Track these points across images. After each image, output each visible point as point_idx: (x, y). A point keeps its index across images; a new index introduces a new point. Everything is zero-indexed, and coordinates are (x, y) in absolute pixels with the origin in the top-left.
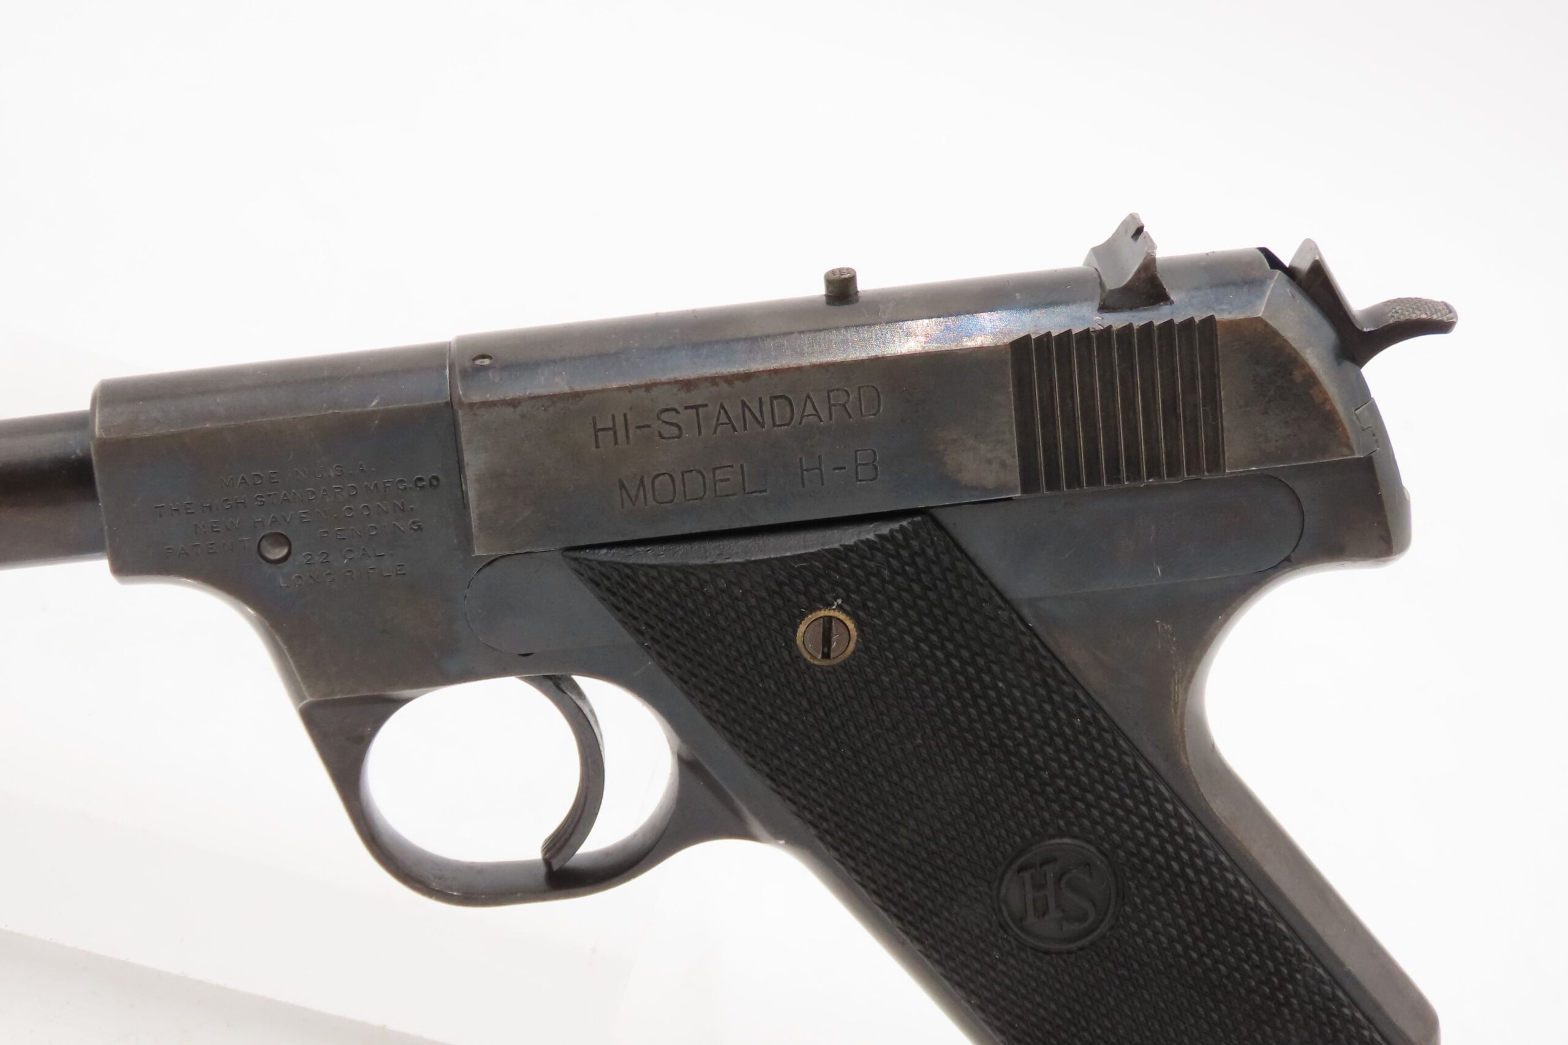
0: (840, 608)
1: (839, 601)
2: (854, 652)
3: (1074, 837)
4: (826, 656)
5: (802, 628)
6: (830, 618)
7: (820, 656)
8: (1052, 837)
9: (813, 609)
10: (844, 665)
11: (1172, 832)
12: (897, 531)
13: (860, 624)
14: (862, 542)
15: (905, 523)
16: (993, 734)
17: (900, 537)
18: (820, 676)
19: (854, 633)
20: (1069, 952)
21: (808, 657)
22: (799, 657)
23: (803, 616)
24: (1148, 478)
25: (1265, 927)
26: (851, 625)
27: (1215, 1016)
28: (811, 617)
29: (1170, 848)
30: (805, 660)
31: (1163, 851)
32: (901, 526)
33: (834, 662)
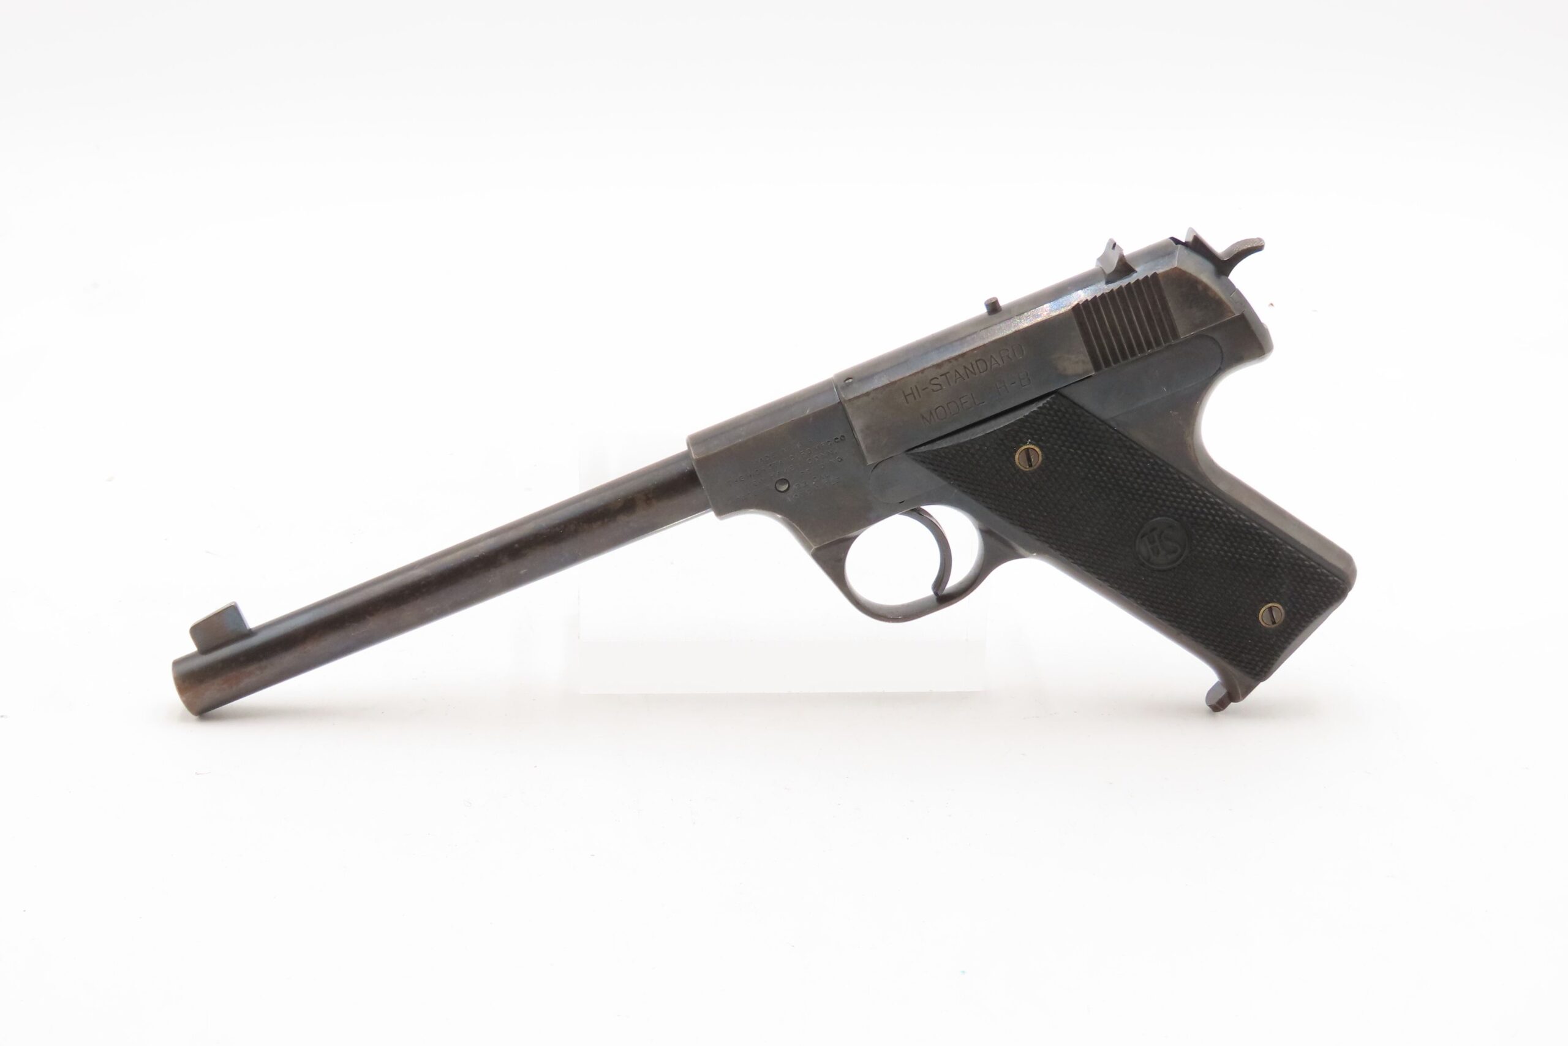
0: (1030, 443)
1: (1030, 440)
2: (1042, 461)
3: (1161, 516)
4: (1031, 466)
5: (1017, 457)
6: (1028, 449)
7: (1028, 467)
8: (1152, 518)
9: (1020, 447)
10: (1040, 468)
11: (1205, 503)
12: (1046, 403)
13: (1041, 448)
14: (1032, 412)
15: (1048, 399)
16: (1113, 480)
17: (1048, 405)
18: (1030, 475)
19: (1040, 453)
20: (1174, 568)
21: (1022, 468)
22: (1019, 469)
23: (1016, 451)
24: (1148, 350)
25: (1258, 534)
26: (1037, 449)
27: (1247, 580)
28: (1020, 451)
29: (1205, 510)
30: (1022, 470)
31: (1203, 512)
32: (1047, 401)
33: (1035, 467)
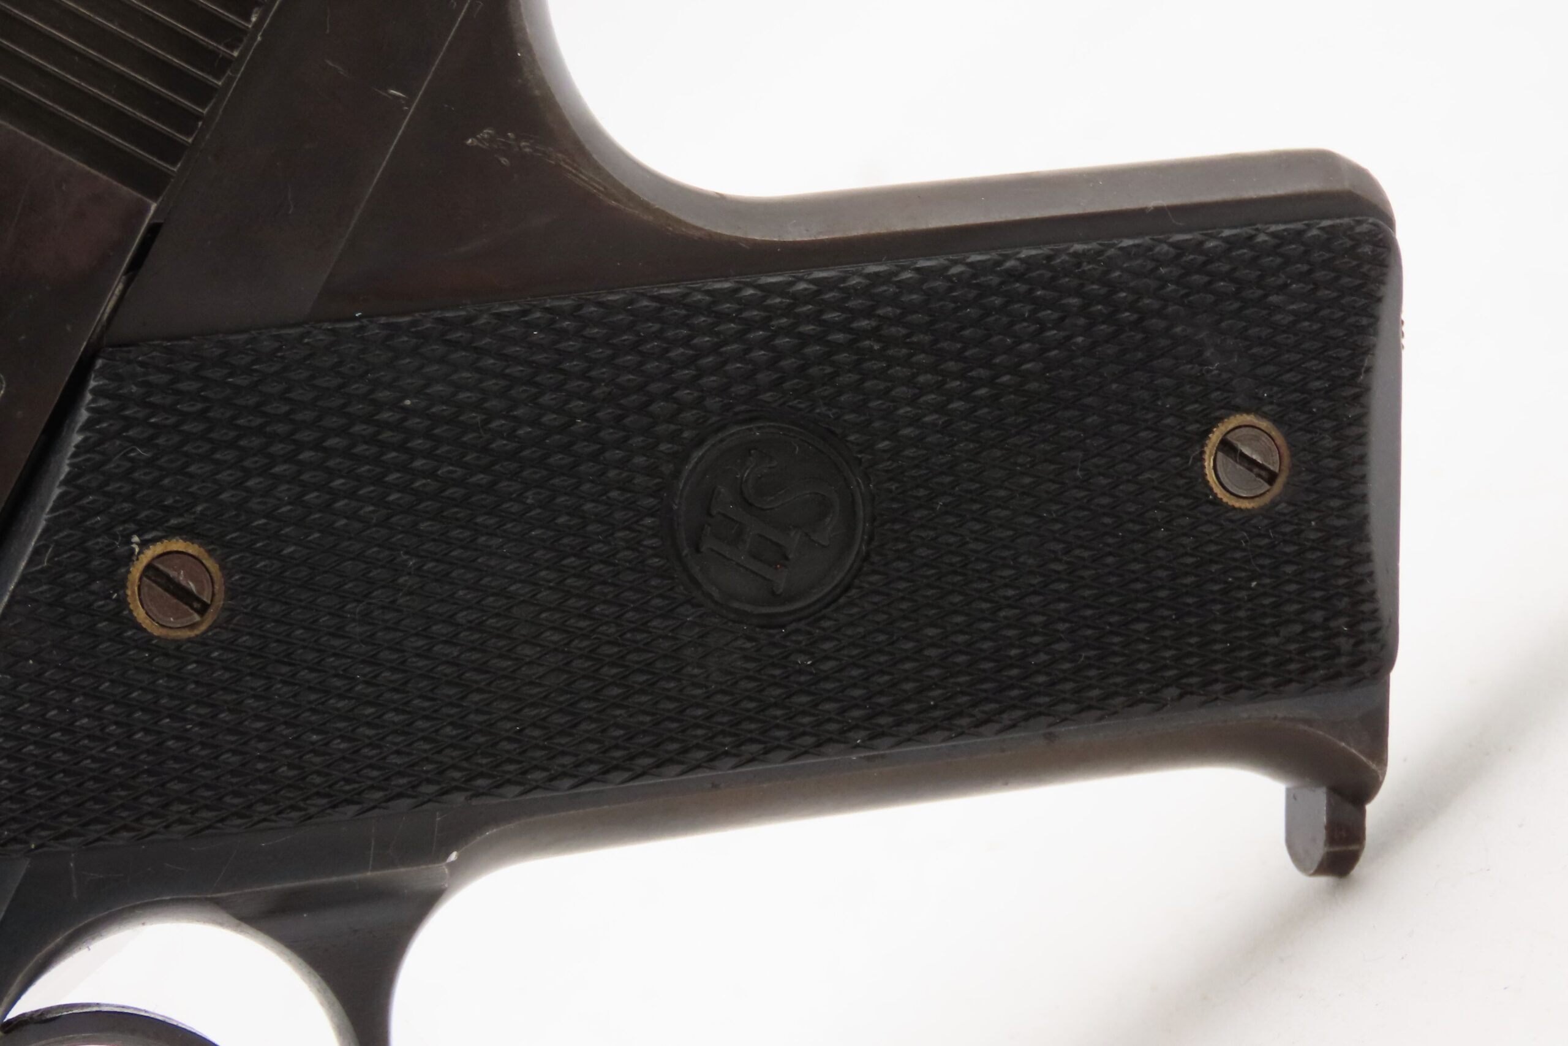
0: (144, 544)
1: (136, 539)
2: (222, 568)
3: (699, 442)
4: (203, 609)
5: (140, 614)
6: (150, 567)
7: (197, 618)
8: (676, 474)
9: (122, 584)
10: (232, 592)
11: (788, 311)
12: (93, 401)
13: (188, 532)
14: (75, 455)
15: (92, 384)
17: (102, 403)
18: (226, 636)
19: (193, 549)
20: (866, 558)
21: (191, 634)
22: (178, 644)
23: (123, 602)
25: (1012, 275)
26: (177, 545)
27: (1092, 420)
28: (132, 591)
29: (808, 328)
30: (190, 640)
31: (804, 340)
32: (94, 391)
33: (220, 601)
